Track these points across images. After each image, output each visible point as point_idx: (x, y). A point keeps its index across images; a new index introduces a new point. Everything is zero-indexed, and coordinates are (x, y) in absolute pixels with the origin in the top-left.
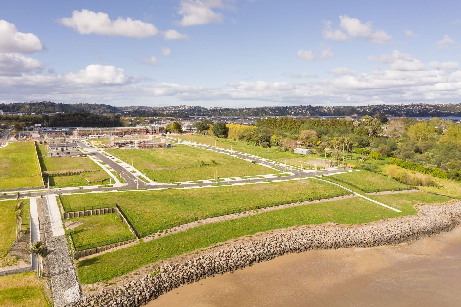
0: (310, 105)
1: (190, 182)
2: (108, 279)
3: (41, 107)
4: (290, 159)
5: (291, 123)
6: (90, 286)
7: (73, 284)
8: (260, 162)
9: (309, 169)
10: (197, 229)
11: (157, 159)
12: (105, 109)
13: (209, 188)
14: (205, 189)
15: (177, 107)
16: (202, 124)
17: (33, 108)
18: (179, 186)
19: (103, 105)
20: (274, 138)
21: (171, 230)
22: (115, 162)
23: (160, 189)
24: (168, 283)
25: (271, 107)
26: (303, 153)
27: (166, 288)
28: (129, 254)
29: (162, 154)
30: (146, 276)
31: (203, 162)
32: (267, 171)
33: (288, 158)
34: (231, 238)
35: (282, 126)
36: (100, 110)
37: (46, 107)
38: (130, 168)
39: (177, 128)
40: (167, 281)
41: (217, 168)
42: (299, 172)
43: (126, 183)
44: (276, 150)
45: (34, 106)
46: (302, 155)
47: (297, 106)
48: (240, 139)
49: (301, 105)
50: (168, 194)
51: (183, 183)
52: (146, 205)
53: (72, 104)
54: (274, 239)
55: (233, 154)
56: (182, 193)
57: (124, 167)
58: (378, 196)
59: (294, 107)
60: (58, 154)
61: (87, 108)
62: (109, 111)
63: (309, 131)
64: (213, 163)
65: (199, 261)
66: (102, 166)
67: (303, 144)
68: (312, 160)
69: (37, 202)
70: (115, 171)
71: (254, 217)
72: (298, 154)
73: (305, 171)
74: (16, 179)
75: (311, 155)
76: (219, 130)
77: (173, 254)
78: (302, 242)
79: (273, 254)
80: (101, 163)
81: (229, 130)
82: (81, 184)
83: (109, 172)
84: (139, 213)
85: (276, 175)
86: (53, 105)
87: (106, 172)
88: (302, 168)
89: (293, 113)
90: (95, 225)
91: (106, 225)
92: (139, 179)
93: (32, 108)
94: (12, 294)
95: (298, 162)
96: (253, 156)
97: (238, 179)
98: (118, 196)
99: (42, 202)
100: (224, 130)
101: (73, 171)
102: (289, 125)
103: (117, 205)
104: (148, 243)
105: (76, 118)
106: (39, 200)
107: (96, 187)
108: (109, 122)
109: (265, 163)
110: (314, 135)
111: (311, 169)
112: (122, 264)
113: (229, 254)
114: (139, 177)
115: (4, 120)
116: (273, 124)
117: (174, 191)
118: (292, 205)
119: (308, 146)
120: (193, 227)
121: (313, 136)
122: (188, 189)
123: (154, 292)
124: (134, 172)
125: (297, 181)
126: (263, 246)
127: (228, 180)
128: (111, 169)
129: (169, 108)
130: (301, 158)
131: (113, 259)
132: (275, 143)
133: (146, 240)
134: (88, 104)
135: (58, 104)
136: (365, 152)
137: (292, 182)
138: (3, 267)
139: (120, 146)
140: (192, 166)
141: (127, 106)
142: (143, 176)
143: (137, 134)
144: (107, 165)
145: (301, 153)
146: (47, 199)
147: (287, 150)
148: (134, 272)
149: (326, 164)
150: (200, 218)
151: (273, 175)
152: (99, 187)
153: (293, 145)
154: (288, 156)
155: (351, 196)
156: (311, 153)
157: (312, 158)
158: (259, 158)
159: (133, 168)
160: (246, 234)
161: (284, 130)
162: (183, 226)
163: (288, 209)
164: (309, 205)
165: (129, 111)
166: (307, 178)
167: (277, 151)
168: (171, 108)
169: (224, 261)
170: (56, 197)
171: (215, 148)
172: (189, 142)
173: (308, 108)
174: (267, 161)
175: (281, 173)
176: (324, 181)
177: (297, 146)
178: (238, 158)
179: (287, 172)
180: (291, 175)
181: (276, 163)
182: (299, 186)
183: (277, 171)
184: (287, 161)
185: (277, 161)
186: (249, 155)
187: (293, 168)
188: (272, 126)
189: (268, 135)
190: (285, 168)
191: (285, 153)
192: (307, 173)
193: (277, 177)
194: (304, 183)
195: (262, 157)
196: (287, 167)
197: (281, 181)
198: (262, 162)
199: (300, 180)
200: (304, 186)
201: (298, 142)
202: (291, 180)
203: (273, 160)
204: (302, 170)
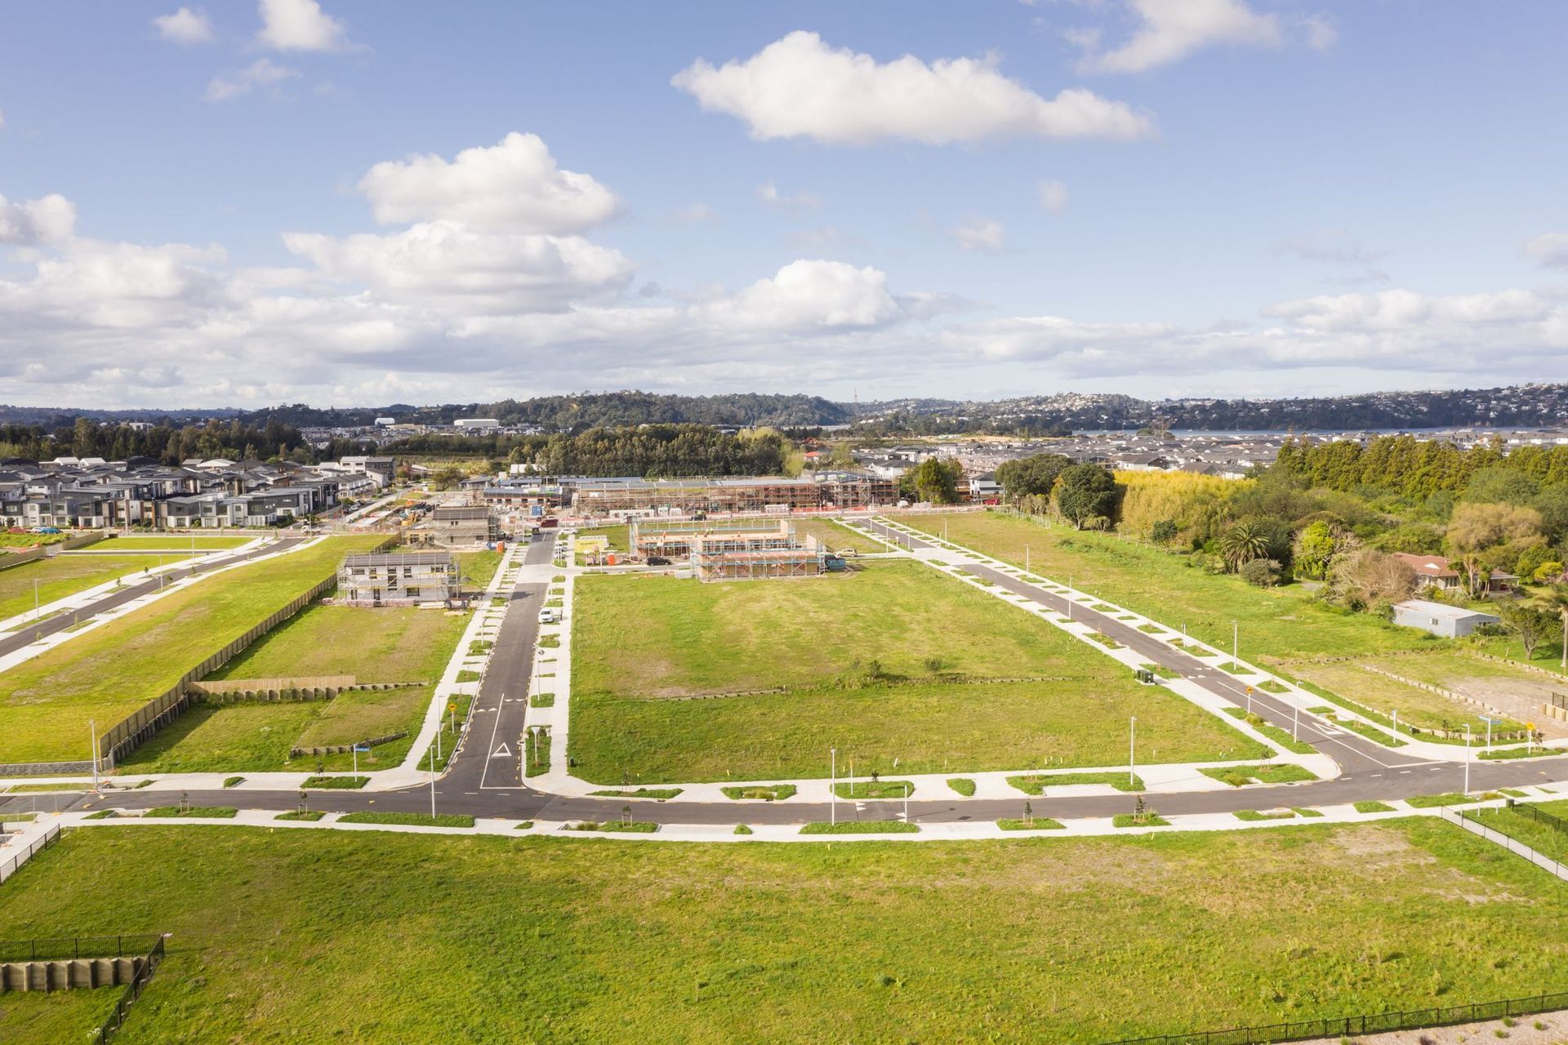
1: (727, 791)
3: (612, 407)
4: (1357, 663)
5: (1428, 463)
8: (1186, 668)
9: (1444, 741)
12: (804, 411)
15: (1045, 400)
16: (1026, 468)
17: (589, 412)
19: (801, 399)
20: (1307, 541)
22: (538, 641)
25: (1399, 395)
26: (1438, 631)
31: (876, 665)
33: (1344, 651)
35: (1387, 479)
36: (790, 415)
37: (626, 409)
38: (552, 678)
39: (937, 482)
43: (443, 767)
44: (1309, 601)
45: (593, 405)
46: (1432, 637)
47: (1510, 388)
48: (1157, 538)
49: (1529, 385)
51: (690, 792)
55: (1080, 615)
57: (541, 666)
59: (1498, 390)
60: (376, 593)
61: (752, 410)
62: (817, 417)
63: (1502, 507)
64: (929, 674)
66: (458, 661)
67: (1456, 573)
68: (1485, 672)
70: (476, 693)
72: (1412, 631)
73: (1416, 749)
75: (1484, 640)
76: (1082, 496)
80: (476, 646)
81: (1127, 497)
83: (445, 695)
85: (1221, 775)
86: (645, 401)
87: (432, 695)
88: (1401, 728)
89: (1492, 414)
92: (524, 746)
93: (586, 411)
95: (1397, 684)
96: (1167, 635)
97: (993, 784)
100: (1101, 495)
101: (310, 684)
102: (1419, 473)
105: (633, 445)
108: (741, 458)
109: (1213, 680)
110: (1522, 528)
111: (1454, 741)
114: (539, 733)
115: (454, 450)
116: (1345, 468)
119: (1483, 587)
121: (1518, 533)
122: (660, 845)
124: (546, 703)
125: (1328, 830)
127: (931, 786)
128: (473, 678)
129: (1017, 402)
130: (1422, 659)
132: (1314, 566)
134: (754, 396)
135: (661, 400)
137: (1290, 840)
139: (653, 562)
140: (821, 683)
141: (879, 400)
143: (785, 507)
144: (485, 658)
145: (1430, 628)
147: (1357, 606)
149: (1560, 711)
151: (1205, 773)
152: (307, 783)
153: (1391, 584)
154: (1351, 642)
156: (1486, 633)
157: (1486, 659)
158: (1195, 650)
161: (1394, 498)
165: (877, 417)
166: (1403, 809)
167: (1310, 611)
168: (1023, 403)
171: (1024, 577)
172: (943, 545)
173: (1560, 394)
174: (1228, 666)
175: (1267, 754)
176: (1515, 846)
177: (1410, 590)
178: (1086, 646)
179: (1302, 748)
180: (1314, 777)
181: (1267, 685)
182: (1324, 878)
183: (1248, 741)
184: (1334, 676)
185: (1276, 673)
186: (1156, 624)
187: (1350, 724)
188: (1341, 479)
189: (1286, 525)
190: (1303, 717)
191: (1344, 624)
192: (1423, 771)
193: (1224, 786)
194: (1362, 861)
195: (1211, 642)
196: (1319, 711)
197: (1227, 821)
198: (1195, 673)
199: (1352, 828)
200: (1357, 886)
201: (1432, 566)
202: (1299, 820)
203: (1260, 665)
204: (1401, 743)
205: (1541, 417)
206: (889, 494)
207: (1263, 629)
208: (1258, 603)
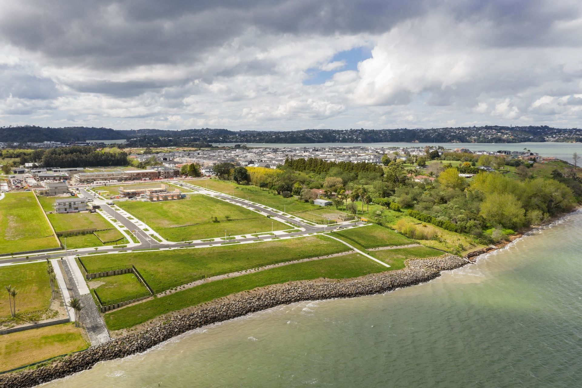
0: (362, 129)
1: (202, 241)
2: (130, 326)
4: (307, 212)
6: (117, 331)
7: (104, 331)
8: (276, 215)
10: (203, 286)
11: (170, 214)
13: (218, 247)
14: (214, 249)
18: (190, 244)
20: (295, 187)
21: (181, 287)
22: (127, 219)
23: (172, 249)
24: (177, 328)
26: (322, 205)
27: (176, 332)
28: (146, 307)
29: (175, 207)
30: (160, 324)
31: (216, 218)
32: (279, 226)
33: (305, 211)
34: (232, 293)
35: (312, 169)
38: (142, 226)
40: (176, 328)
41: (230, 224)
42: (312, 227)
43: (139, 242)
44: (297, 200)
46: (320, 206)
47: (346, 130)
48: (261, 186)
49: (351, 129)
50: (180, 254)
51: (195, 242)
52: (159, 265)
53: (63, 127)
54: (269, 293)
55: (250, 206)
56: (192, 252)
57: (136, 224)
58: (376, 252)
59: (342, 131)
60: (66, 210)
63: (335, 178)
64: (226, 220)
65: (203, 312)
66: (114, 224)
67: (325, 193)
68: (329, 212)
69: (59, 264)
70: (128, 229)
71: (255, 274)
72: (317, 206)
73: (317, 226)
74: (32, 241)
75: (329, 206)
76: (240, 175)
77: (182, 307)
78: (293, 295)
79: (266, 305)
80: (112, 220)
81: (251, 175)
82: (96, 244)
83: (121, 230)
84: (153, 273)
85: (286, 232)
87: (119, 231)
88: (315, 223)
89: (340, 139)
90: (115, 285)
91: (125, 284)
92: (152, 238)
94: (58, 338)
95: (314, 215)
96: (270, 209)
97: (249, 236)
98: (133, 256)
99: (63, 264)
100: (245, 175)
102: (319, 167)
103: (133, 266)
104: (161, 299)
106: (59, 261)
107: (110, 247)
109: (281, 217)
110: (339, 182)
111: (323, 224)
112: (140, 315)
113: (228, 306)
114: (152, 235)
116: (302, 166)
117: (186, 250)
118: (291, 263)
119: (330, 196)
120: (199, 284)
121: (338, 184)
122: (198, 248)
123: (166, 335)
124: (146, 230)
125: (304, 237)
126: (259, 299)
127: (238, 237)
128: (123, 227)
130: (319, 211)
131: (133, 312)
133: (159, 296)
136: (385, 203)
137: (299, 239)
138: (46, 319)
139: (130, 198)
140: (205, 222)
142: (156, 234)
144: (119, 223)
146: (67, 260)
147: (307, 201)
148: (150, 321)
149: (340, 218)
150: (206, 276)
151: (284, 231)
152: (114, 247)
153: (313, 196)
154: (306, 208)
155: (350, 252)
157: (330, 210)
158: (276, 211)
159: (146, 225)
160: (245, 289)
161: (313, 174)
162: (190, 283)
163: (287, 266)
164: (307, 262)
166: (315, 234)
167: (297, 202)
169: (224, 312)
170: (75, 258)
171: (232, 198)
172: (205, 190)
173: (359, 133)
174: (283, 214)
175: (294, 228)
176: (331, 237)
177: (316, 197)
178: (254, 212)
179: (299, 227)
180: (301, 231)
181: (291, 217)
182: (304, 243)
183: (290, 226)
184: (303, 214)
185: (292, 215)
186: (267, 207)
187: (307, 223)
188: (301, 168)
189: (290, 183)
190: (299, 222)
191: (304, 205)
192: (319, 229)
193: (287, 233)
194: (310, 240)
195: (279, 210)
196: (301, 221)
197: (289, 238)
198: (278, 216)
199: (308, 237)
200: (309, 243)
201: (321, 192)
202: (300, 236)
203: (289, 214)
204: (315, 225)
205: (354, 139)
206: (179, 174)
207: (289, 207)
208: (287, 201)
